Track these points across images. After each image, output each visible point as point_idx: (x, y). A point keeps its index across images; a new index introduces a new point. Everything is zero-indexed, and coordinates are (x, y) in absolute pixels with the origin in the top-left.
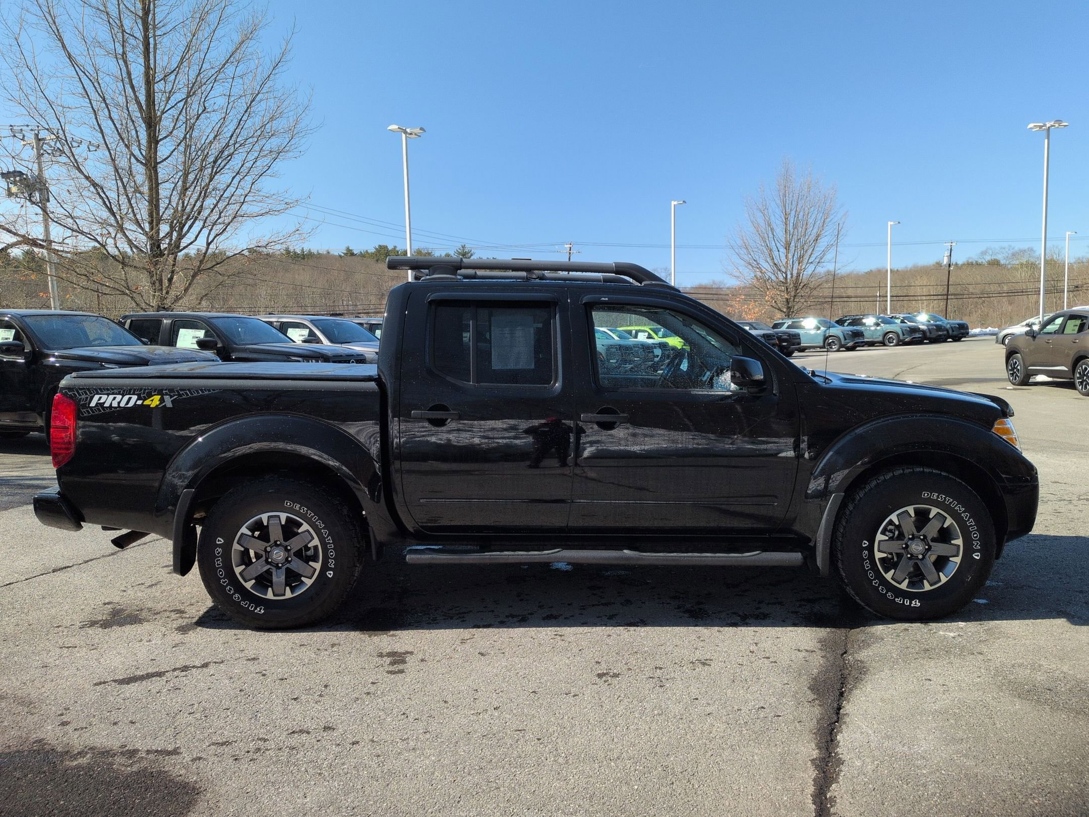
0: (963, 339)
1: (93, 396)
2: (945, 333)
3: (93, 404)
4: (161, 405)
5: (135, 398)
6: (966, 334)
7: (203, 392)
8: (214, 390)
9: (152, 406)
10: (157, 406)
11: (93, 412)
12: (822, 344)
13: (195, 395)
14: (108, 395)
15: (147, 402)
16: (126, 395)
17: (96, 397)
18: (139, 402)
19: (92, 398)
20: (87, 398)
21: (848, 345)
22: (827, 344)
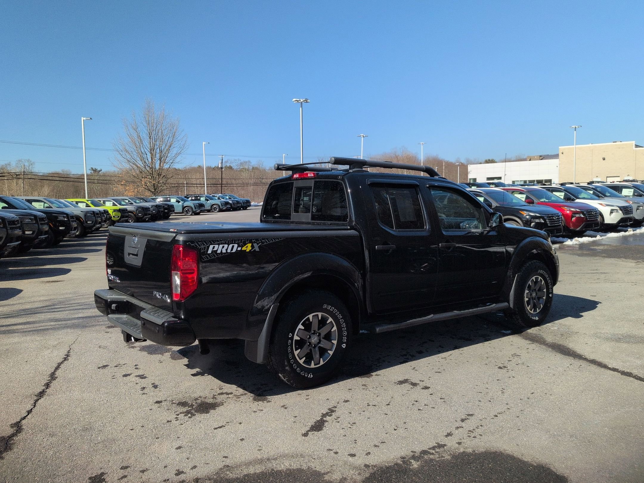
0: (248, 208)
1: (209, 246)
2: (240, 205)
3: (210, 252)
4: (253, 250)
5: (236, 246)
6: (250, 206)
7: (275, 240)
8: (281, 239)
9: (247, 251)
10: (250, 250)
11: (210, 257)
12: (181, 211)
13: (271, 242)
14: (219, 244)
15: (244, 248)
16: (230, 244)
17: (211, 247)
18: (239, 249)
19: (208, 247)
20: (205, 247)
21: (197, 212)
22: (185, 211)
